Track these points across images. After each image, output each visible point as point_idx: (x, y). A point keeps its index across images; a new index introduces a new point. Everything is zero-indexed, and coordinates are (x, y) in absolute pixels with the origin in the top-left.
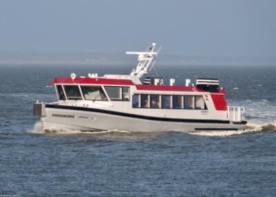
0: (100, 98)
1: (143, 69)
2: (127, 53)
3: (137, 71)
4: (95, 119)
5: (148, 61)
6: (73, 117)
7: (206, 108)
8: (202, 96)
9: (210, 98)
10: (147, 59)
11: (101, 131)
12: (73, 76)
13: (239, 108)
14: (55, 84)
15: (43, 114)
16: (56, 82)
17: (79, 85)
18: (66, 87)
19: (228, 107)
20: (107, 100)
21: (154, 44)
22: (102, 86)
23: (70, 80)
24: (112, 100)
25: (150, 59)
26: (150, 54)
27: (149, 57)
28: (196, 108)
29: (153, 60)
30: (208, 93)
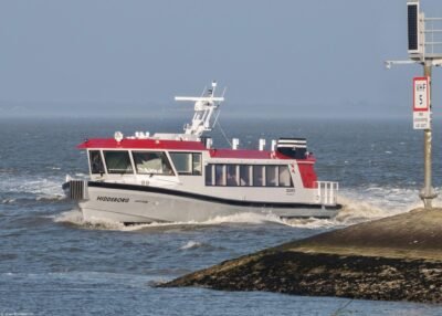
0: (161, 171)
1: (202, 124)
2: (177, 98)
3: (194, 127)
4: (157, 203)
5: (208, 111)
6: (127, 200)
7: (292, 185)
8: (286, 166)
9: (296, 168)
10: (207, 108)
11: (163, 221)
12: (119, 137)
13: (332, 184)
14: (88, 149)
15: (85, 197)
16: (88, 146)
17: (130, 150)
18: (106, 153)
19: (319, 182)
20: (173, 174)
21: (214, 85)
22: (167, 151)
23: (113, 143)
24: (180, 174)
25: (211, 108)
26: (211, 99)
27: (208, 104)
28: (281, 185)
29: (215, 109)
30: (294, 162)
